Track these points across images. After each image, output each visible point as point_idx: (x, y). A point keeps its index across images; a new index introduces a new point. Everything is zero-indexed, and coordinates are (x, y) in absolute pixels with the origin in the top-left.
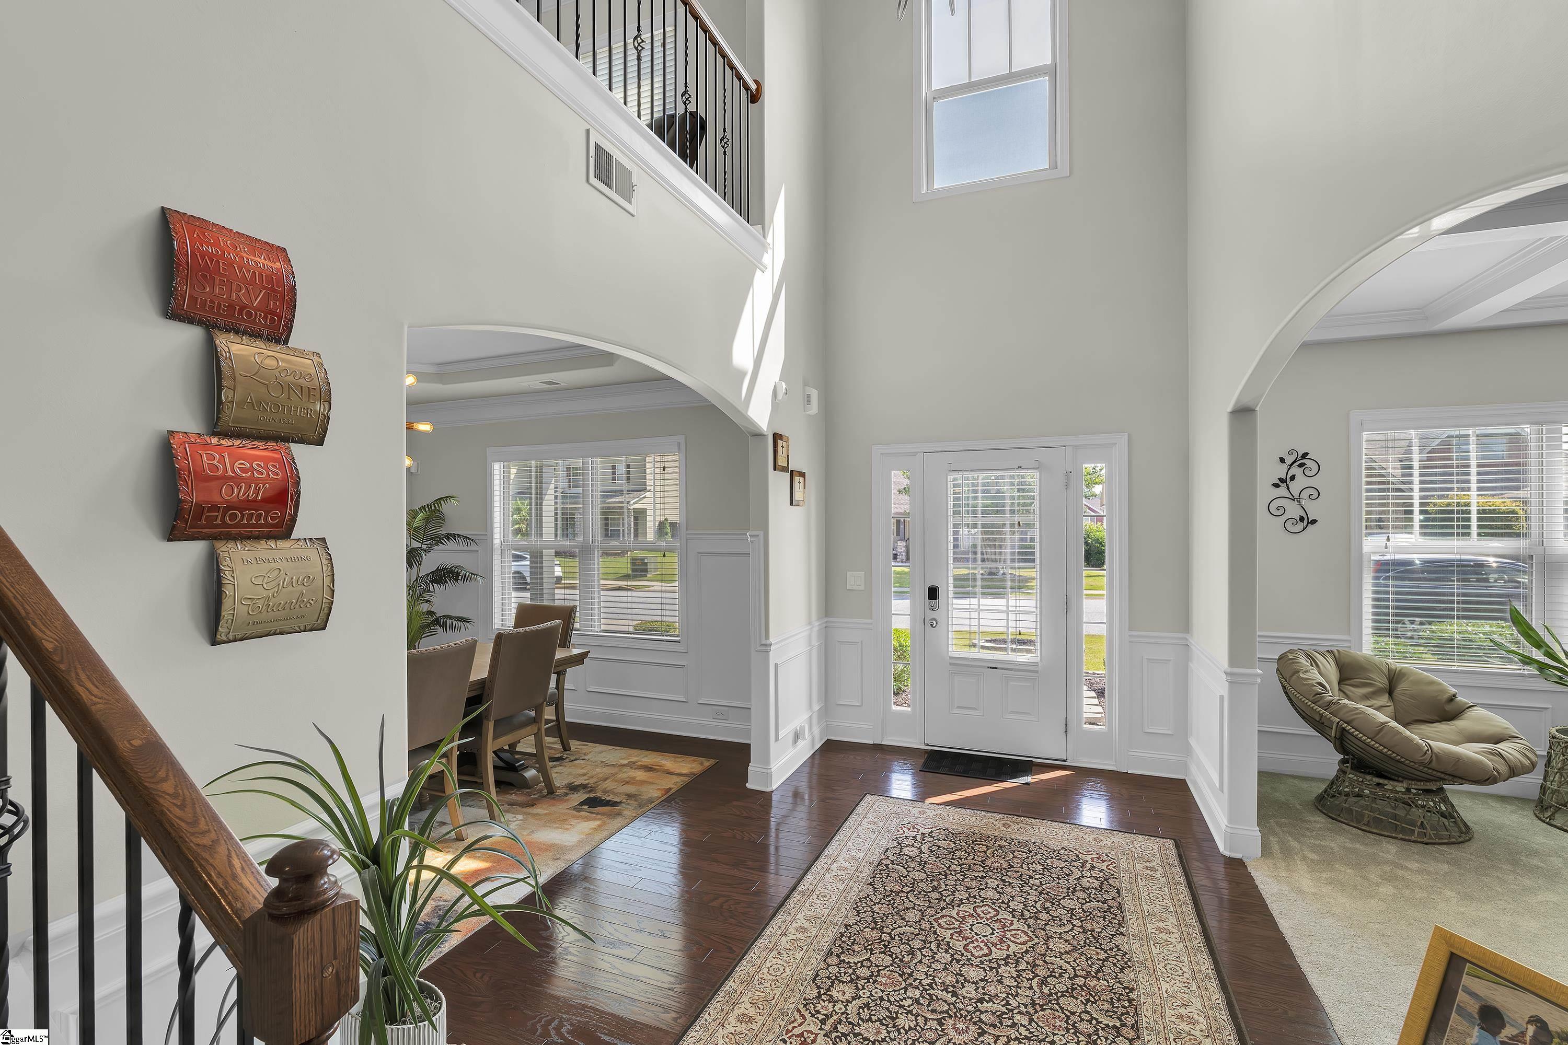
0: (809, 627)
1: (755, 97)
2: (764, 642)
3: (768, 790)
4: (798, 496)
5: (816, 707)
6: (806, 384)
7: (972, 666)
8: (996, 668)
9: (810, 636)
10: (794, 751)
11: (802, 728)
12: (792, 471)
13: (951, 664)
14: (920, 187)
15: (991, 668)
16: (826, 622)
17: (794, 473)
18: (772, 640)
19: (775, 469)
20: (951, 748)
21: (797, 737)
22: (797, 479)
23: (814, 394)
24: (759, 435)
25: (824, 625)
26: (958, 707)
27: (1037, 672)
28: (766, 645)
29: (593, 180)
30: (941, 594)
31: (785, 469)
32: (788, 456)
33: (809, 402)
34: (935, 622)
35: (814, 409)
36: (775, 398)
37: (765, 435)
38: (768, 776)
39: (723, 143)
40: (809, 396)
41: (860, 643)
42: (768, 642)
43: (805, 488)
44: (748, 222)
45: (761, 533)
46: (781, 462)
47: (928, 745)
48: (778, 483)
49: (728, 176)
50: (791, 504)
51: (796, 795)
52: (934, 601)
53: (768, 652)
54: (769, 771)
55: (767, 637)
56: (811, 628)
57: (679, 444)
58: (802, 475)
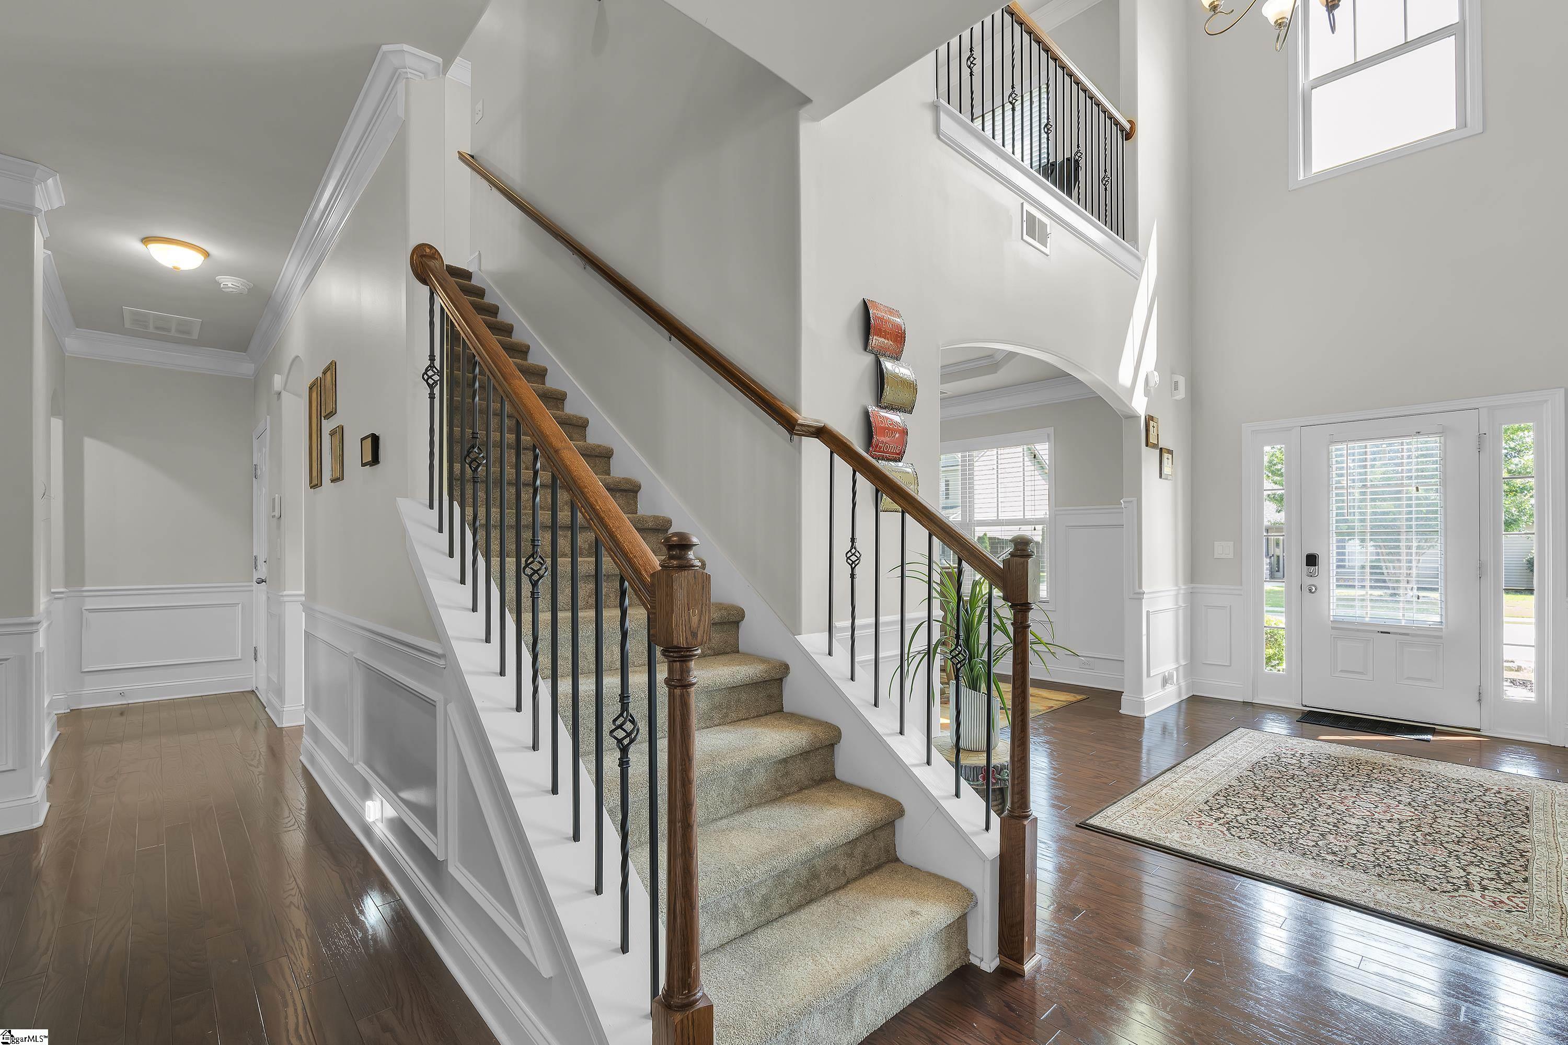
0: (1177, 588)
1: (1128, 135)
2: (1138, 591)
3: (1141, 715)
4: (1167, 470)
5: (1183, 663)
6: (1173, 373)
7: (1358, 630)
8: (1389, 633)
9: (1177, 596)
10: (1162, 693)
11: (1171, 676)
12: (1161, 449)
13: (1333, 628)
14: (1296, 174)
15: (1381, 632)
16: (1192, 588)
17: (1163, 450)
18: (1145, 589)
19: (1147, 445)
20: (1333, 710)
21: (1165, 681)
22: (1166, 456)
23: (1182, 381)
24: (1134, 417)
25: (1191, 591)
26: (1342, 671)
27: (1441, 637)
28: (1139, 593)
29: (1026, 237)
30: (1321, 561)
31: (1155, 446)
32: (1158, 435)
33: (1176, 388)
34: (1314, 588)
35: (1181, 394)
36: (1147, 385)
37: (1139, 417)
38: (1141, 705)
39: (1104, 182)
40: (1176, 383)
41: (1229, 607)
42: (1141, 591)
43: (1172, 464)
44: (1124, 239)
45: (1134, 499)
46: (1153, 440)
47: (1306, 706)
48: (1150, 458)
49: (1108, 208)
50: (1161, 477)
51: (1164, 729)
52: (1312, 568)
53: (1141, 599)
54: (1142, 700)
55: (1140, 586)
56: (1178, 590)
57: (1048, 435)
58: (1170, 452)
